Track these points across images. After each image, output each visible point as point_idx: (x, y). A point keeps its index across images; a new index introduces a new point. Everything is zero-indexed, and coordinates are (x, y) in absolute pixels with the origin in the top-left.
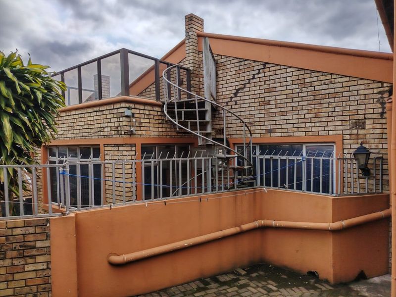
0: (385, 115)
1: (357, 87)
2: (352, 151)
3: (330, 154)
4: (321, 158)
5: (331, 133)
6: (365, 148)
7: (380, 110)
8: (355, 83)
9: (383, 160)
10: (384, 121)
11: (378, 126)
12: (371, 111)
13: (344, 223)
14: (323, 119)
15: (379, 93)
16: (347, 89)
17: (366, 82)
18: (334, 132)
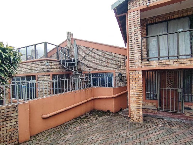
0: (125, 65)
1: (118, 57)
2: (118, 74)
3: (112, 76)
4: (110, 77)
5: (112, 69)
6: (121, 74)
7: (124, 63)
8: (118, 55)
9: (125, 77)
10: (125, 66)
11: (124, 67)
12: (122, 63)
13: (117, 95)
14: (110, 66)
15: (124, 58)
16: (116, 57)
17: (120, 55)
18: (113, 69)
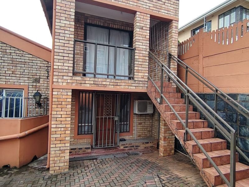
0: (49, 78)
1: (37, 62)
2: (33, 94)
3: (21, 96)
4: (15, 98)
5: (22, 84)
6: (39, 93)
7: (47, 75)
8: (35, 59)
9: (47, 99)
10: (48, 80)
11: (46, 83)
12: (43, 75)
13: (27, 132)
14: (18, 76)
15: (47, 67)
16: (31, 61)
17: (41, 60)
18: (24, 84)
